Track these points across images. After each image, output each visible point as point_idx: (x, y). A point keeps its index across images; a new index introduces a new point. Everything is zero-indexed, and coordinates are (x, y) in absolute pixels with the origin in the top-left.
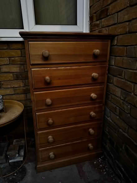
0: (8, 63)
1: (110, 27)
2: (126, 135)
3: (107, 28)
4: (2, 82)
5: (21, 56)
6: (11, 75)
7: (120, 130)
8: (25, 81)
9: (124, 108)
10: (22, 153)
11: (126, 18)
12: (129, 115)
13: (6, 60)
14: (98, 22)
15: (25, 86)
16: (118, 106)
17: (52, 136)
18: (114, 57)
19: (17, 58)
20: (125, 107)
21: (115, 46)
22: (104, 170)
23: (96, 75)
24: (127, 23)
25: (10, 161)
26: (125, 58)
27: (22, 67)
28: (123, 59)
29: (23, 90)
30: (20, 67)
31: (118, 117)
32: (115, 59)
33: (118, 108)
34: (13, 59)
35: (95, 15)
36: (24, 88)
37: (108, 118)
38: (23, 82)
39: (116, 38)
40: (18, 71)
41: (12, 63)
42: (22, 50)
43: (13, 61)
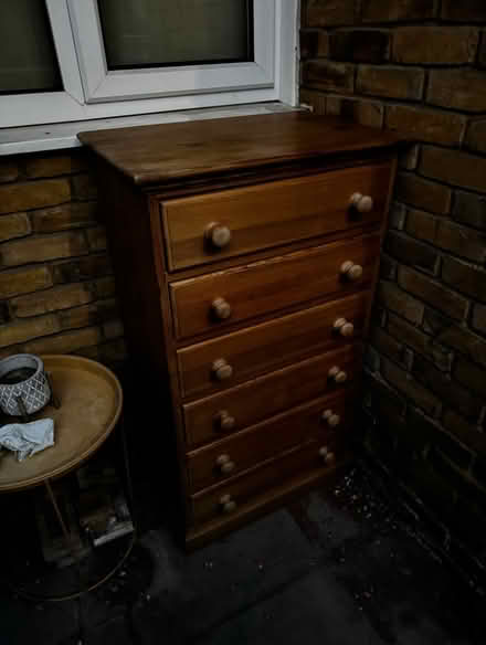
0: (28, 233)
1: (394, 106)
2: (435, 423)
3: (380, 104)
4: (14, 302)
5: (74, 201)
6: (44, 270)
7: (417, 410)
8: (95, 286)
9: (432, 356)
10: (125, 510)
11: (460, 99)
12: (448, 376)
13: (19, 223)
14: (341, 68)
15: (95, 298)
16: (411, 348)
17: (228, 453)
18: (404, 206)
19: (58, 210)
20: (438, 355)
21: (408, 171)
22: (365, 508)
23: (356, 271)
24: (464, 119)
25: (98, 542)
26: (448, 222)
27: (81, 239)
28: (438, 222)
29: (90, 313)
30: (72, 241)
31: (408, 377)
32: (408, 211)
33: (411, 352)
34: (44, 213)
35: (326, 33)
36: (93, 308)
37: (373, 375)
38: (86, 289)
39: (416, 149)
40: (68, 254)
41: (43, 228)
42: (75, 179)
43: (44, 220)
